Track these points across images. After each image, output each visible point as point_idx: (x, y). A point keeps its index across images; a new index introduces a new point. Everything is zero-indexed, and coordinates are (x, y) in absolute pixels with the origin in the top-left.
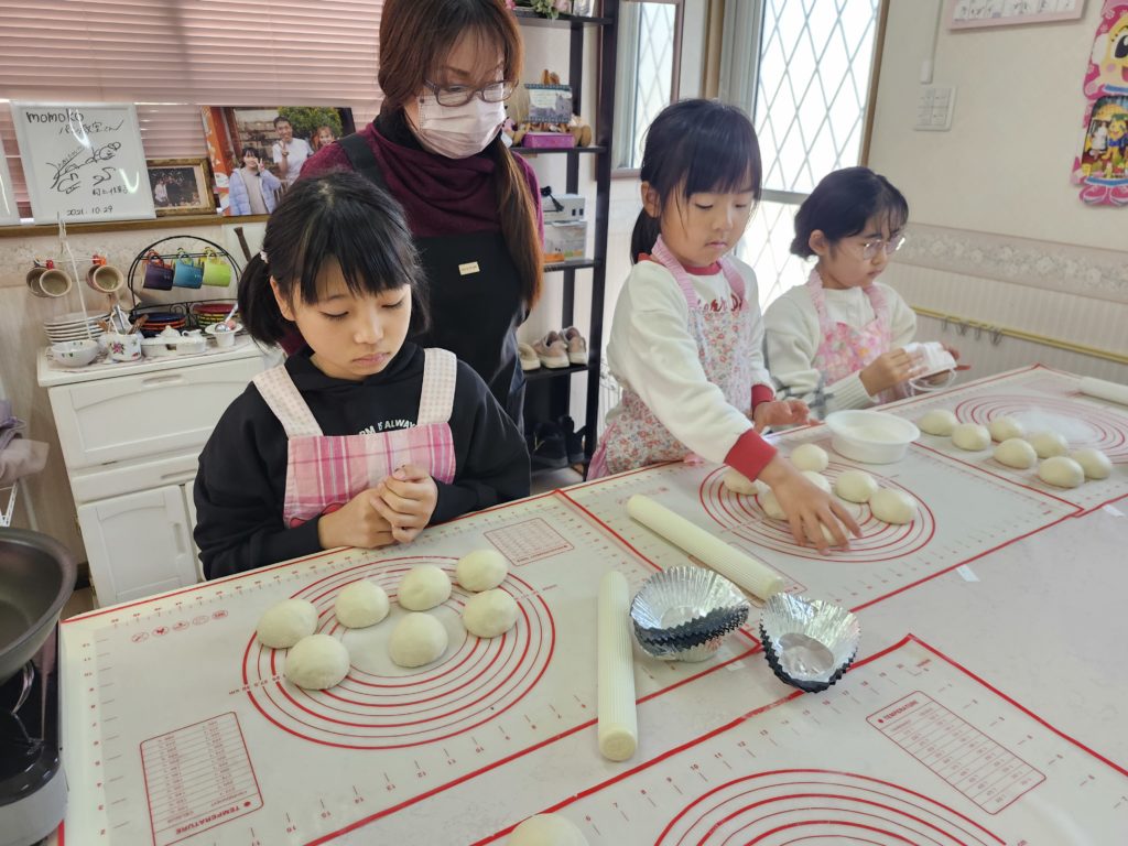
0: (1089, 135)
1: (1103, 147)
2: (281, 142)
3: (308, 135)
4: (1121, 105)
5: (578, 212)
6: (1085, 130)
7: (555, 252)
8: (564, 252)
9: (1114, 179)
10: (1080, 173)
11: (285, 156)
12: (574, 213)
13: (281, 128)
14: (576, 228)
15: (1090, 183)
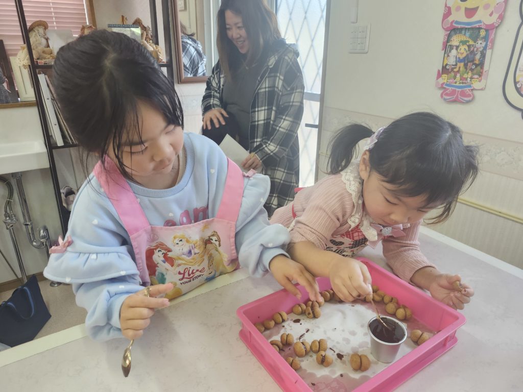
0: (446, 55)
1: (454, 63)
4: (465, 35)
6: (443, 52)
9: (462, 85)
10: (441, 81)
15: (447, 87)
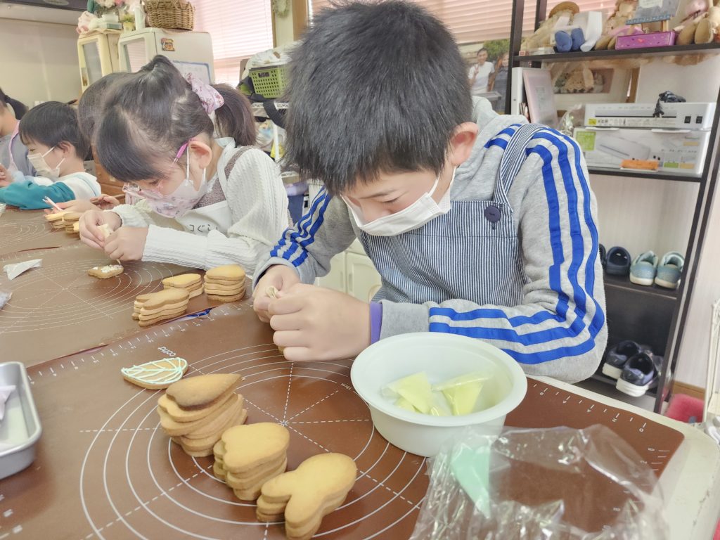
2: (477, 65)
3: (495, 60)
5: (693, 119)
7: (652, 160)
8: (664, 162)
11: (475, 74)
12: (688, 120)
13: (481, 56)
14: (686, 136)
